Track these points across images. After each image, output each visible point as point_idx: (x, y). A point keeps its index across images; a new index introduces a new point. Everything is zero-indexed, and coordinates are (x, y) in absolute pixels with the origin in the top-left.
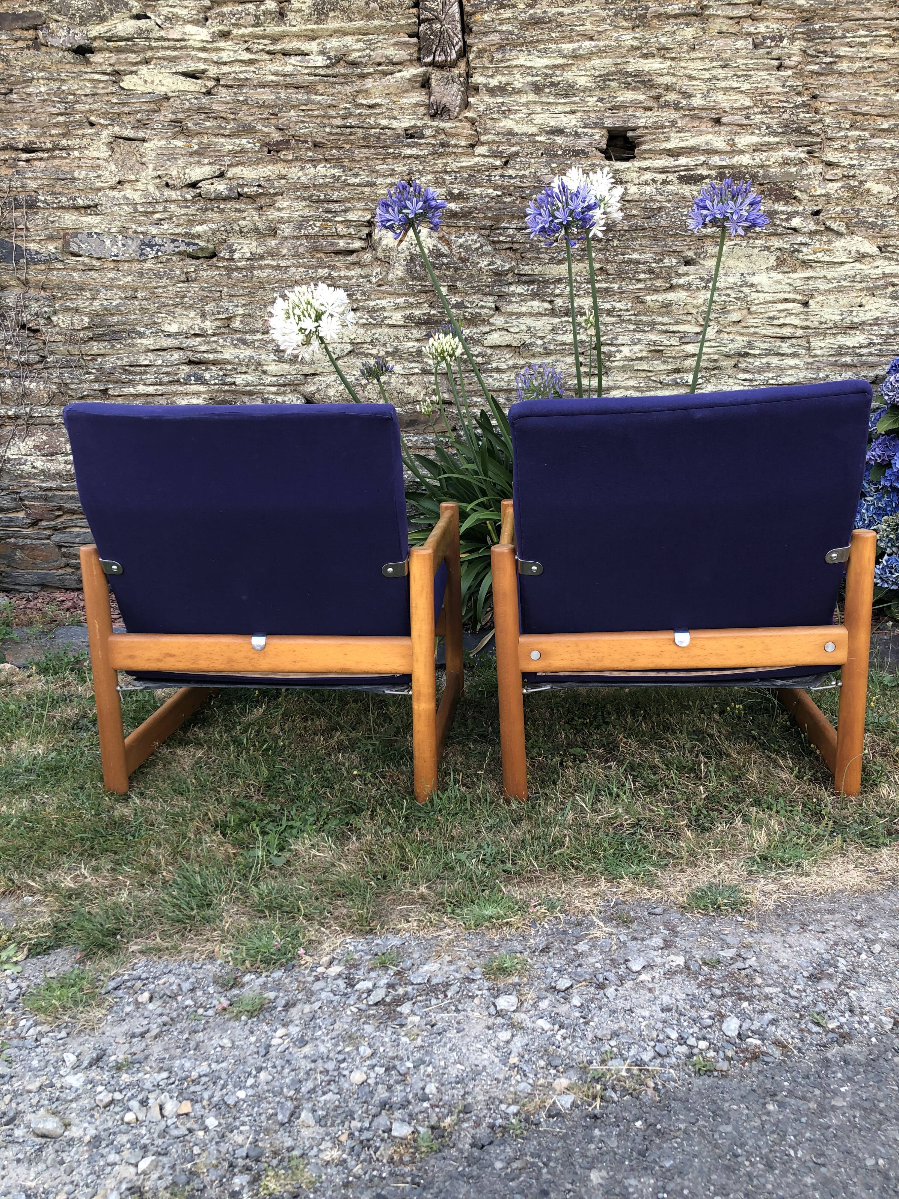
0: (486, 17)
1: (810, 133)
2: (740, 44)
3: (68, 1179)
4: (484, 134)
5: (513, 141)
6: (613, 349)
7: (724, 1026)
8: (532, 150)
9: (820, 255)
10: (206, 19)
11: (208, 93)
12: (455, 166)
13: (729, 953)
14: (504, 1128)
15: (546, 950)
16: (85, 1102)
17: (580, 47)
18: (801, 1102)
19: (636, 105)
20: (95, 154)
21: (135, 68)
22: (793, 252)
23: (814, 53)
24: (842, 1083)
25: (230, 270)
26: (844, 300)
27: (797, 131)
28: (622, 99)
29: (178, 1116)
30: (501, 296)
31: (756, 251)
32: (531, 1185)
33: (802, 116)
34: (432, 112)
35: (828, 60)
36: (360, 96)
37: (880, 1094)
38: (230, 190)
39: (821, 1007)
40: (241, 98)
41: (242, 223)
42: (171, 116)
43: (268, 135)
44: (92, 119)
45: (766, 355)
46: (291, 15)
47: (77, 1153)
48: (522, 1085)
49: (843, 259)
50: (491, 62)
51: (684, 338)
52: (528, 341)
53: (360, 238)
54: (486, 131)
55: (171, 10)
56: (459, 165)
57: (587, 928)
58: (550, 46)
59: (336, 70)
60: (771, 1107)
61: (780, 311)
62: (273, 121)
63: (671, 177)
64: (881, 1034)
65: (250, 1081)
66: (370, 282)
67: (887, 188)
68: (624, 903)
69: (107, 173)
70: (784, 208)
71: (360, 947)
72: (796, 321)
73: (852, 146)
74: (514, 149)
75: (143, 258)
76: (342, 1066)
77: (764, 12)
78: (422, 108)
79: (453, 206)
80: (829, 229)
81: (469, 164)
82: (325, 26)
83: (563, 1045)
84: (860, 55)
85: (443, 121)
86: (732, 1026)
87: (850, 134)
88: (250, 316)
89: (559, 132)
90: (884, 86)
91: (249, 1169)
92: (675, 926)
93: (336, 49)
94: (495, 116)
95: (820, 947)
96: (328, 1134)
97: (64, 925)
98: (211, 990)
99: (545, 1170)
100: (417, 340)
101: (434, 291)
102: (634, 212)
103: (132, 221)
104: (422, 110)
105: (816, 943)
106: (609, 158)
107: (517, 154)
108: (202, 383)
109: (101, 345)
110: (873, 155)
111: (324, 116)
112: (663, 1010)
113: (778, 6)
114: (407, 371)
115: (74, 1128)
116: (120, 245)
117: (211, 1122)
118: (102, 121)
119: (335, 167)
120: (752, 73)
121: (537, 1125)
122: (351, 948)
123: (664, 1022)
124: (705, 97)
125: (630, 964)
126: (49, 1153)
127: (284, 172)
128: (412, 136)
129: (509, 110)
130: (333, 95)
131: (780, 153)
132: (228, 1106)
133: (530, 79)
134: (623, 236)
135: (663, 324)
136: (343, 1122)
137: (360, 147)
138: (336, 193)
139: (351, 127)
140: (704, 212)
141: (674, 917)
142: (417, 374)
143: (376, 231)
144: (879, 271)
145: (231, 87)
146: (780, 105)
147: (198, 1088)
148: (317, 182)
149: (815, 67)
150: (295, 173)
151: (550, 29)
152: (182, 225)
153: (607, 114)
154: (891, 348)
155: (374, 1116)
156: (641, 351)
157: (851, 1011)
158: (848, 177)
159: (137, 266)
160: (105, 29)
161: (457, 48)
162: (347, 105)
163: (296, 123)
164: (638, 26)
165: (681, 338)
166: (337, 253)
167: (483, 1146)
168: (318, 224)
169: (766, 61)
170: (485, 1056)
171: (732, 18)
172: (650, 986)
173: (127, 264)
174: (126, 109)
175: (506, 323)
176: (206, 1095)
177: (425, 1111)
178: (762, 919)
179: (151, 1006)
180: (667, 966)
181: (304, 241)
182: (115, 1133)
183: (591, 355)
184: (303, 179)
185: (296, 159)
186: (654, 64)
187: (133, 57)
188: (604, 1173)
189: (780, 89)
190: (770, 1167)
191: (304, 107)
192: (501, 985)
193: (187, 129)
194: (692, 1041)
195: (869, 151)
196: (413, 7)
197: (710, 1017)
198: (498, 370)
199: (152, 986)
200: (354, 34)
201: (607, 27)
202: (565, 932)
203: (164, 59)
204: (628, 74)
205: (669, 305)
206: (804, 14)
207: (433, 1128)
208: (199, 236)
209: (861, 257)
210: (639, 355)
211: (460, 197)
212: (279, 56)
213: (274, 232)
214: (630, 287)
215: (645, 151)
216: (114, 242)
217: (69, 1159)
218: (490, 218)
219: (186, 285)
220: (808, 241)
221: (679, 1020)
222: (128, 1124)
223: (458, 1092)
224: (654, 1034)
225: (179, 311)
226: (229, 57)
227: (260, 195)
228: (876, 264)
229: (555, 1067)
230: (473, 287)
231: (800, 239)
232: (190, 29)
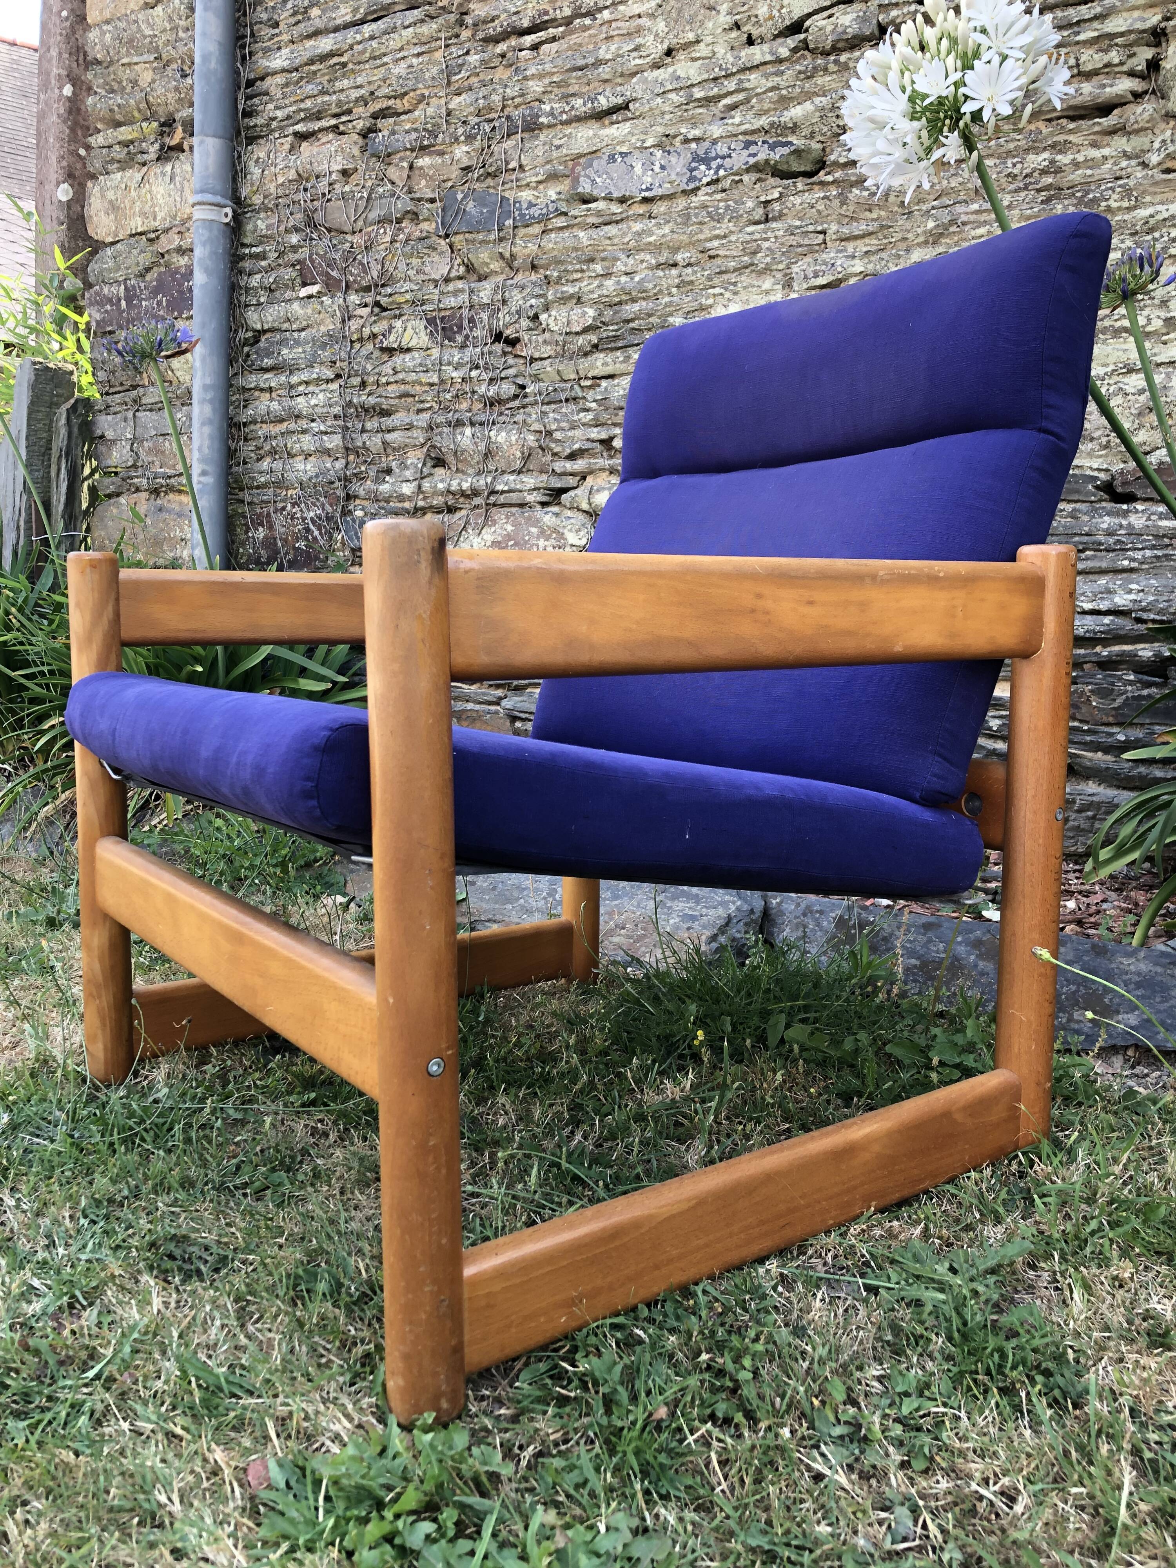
20: (636, 9)
25: (845, 185)
38: (865, 19)
53: (1132, 74)
66: (1144, 165)
69: (651, 39)
75: (692, 187)
103: (682, 120)
109: (610, 358)
116: (657, 169)
143: (1171, 50)
152: (765, 112)
159: (681, 204)
166: (1075, 113)
173: (665, 203)
208: (794, 128)
216: (649, 165)
219: (762, 227)
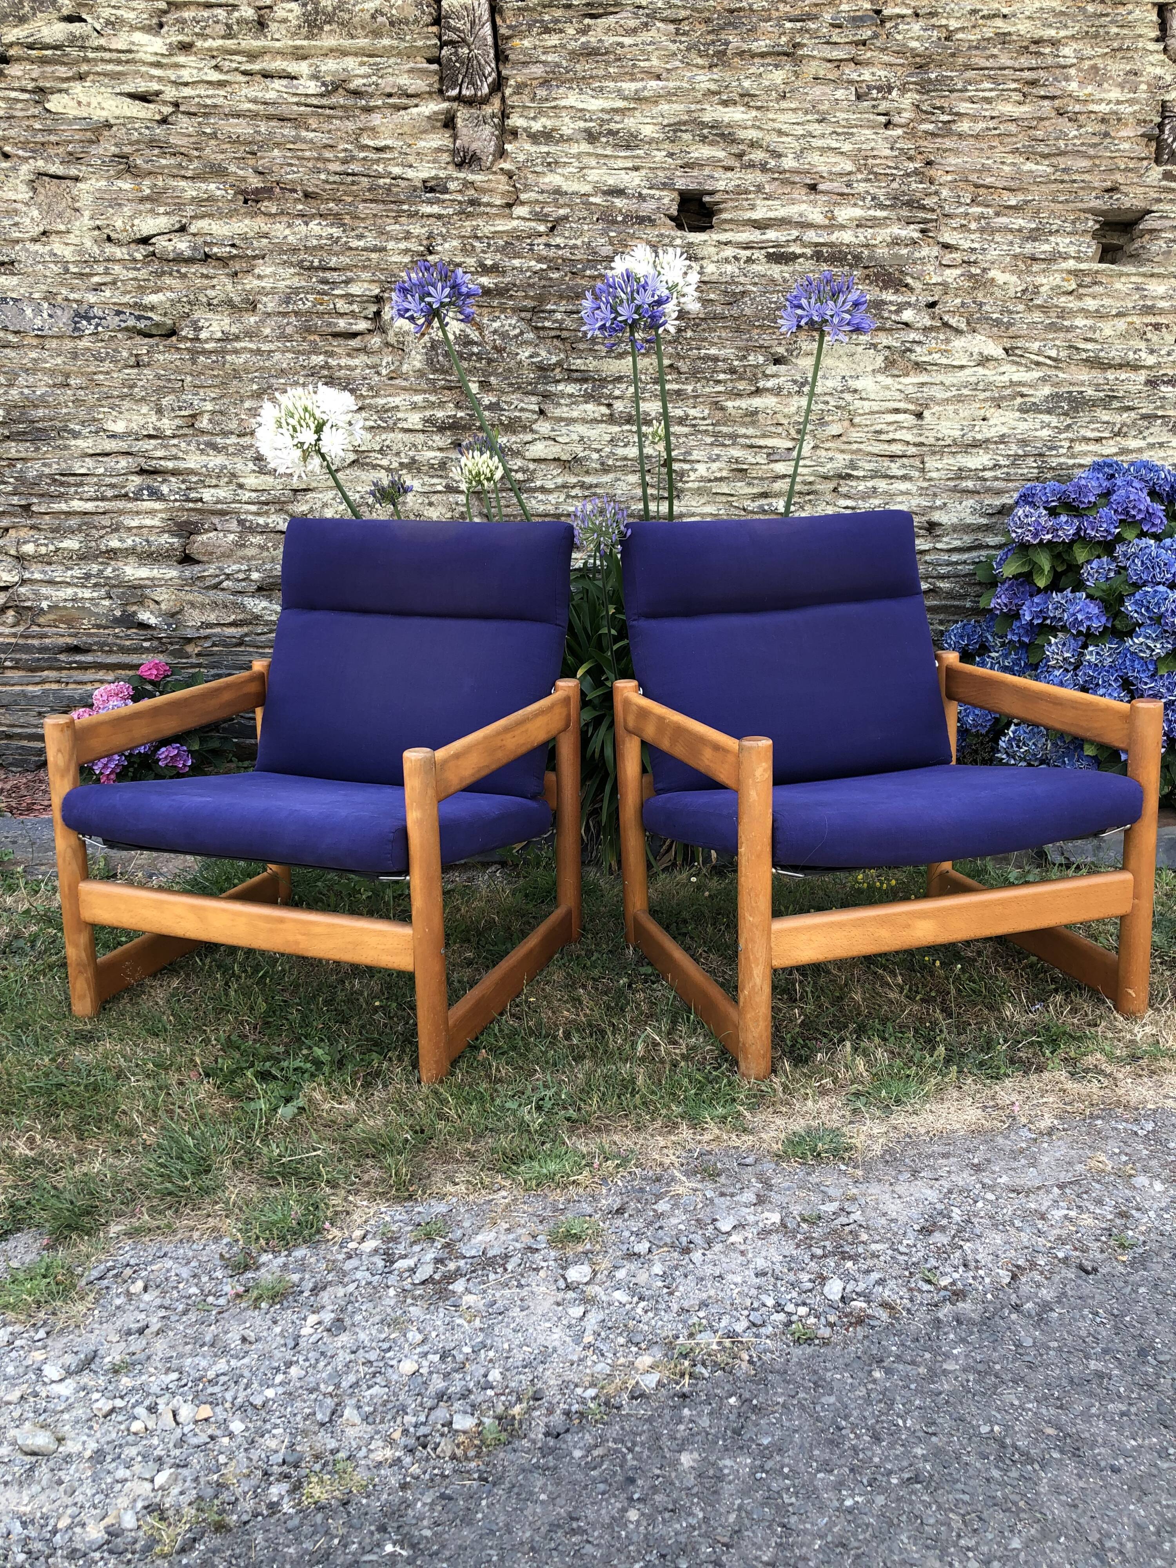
0: (526, 43)
1: (923, 208)
2: (840, 94)
3: (70, 1501)
4: (525, 191)
5: (561, 201)
6: (686, 466)
7: (826, 1290)
8: (585, 213)
9: (936, 356)
10: (161, 25)
11: (164, 121)
12: (487, 230)
13: (830, 1207)
14: (582, 1415)
15: (620, 1211)
16: (80, 1412)
17: (645, 88)
18: (909, 1367)
19: (714, 162)
20: (12, 195)
21: (65, 86)
22: (905, 352)
23: (930, 109)
24: (955, 1344)
25: (194, 353)
26: (965, 411)
27: (909, 204)
28: (696, 155)
29: (196, 1422)
30: (546, 396)
31: (860, 349)
32: (615, 1473)
33: (914, 186)
34: (458, 160)
35: (946, 118)
36: (365, 135)
37: (995, 1354)
38: (195, 249)
39: (933, 1262)
40: (208, 131)
41: (211, 293)
42: (114, 150)
43: (244, 179)
44: (7, 149)
45: (872, 477)
46: (273, 26)
47: (77, 1471)
48: (600, 1367)
49: (964, 363)
50: (533, 100)
51: (773, 455)
52: (581, 455)
53: (366, 318)
54: (527, 188)
55: (114, 11)
56: (493, 229)
57: (668, 1184)
58: (607, 84)
59: (332, 100)
60: (877, 1374)
61: (889, 424)
62: (250, 162)
63: (757, 254)
64: (998, 1288)
65: (279, 1378)
66: (378, 373)
67: (1014, 279)
68: (710, 1153)
69: (28, 221)
70: (893, 298)
71: (397, 1217)
72: (909, 437)
73: (973, 226)
74: (562, 212)
75: (77, 334)
76: (388, 1355)
77: (869, 54)
78: (445, 155)
79: (485, 281)
80: (946, 325)
81: (506, 228)
82: (318, 43)
83: (645, 1319)
84: (984, 113)
85: (473, 172)
86: (834, 1289)
87: (970, 211)
88: (221, 413)
89: (619, 192)
90: (1013, 153)
91: (287, 1476)
92: (769, 1178)
93: (334, 73)
94: (538, 169)
95: (932, 1195)
96: (377, 1432)
97: (23, 1203)
98: (219, 1274)
99: (630, 1456)
100: (440, 449)
101: (461, 388)
102: (712, 296)
103: (61, 284)
104: (445, 157)
105: (929, 1192)
106: (680, 227)
107: (566, 218)
108: (158, 499)
109: (22, 447)
110: (998, 237)
111: (318, 159)
112: (757, 1275)
113: (886, 49)
114: (427, 489)
115: (69, 1443)
116: (45, 315)
117: (237, 1426)
118: (21, 153)
119: (332, 225)
120: (855, 130)
121: (618, 1408)
122: (388, 1219)
123: (759, 1288)
124: (798, 157)
125: (718, 1224)
126: (43, 1472)
127: (265, 229)
128: (432, 190)
129: (556, 163)
130: (329, 132)
131: (888, 231)
132: (255, 1407)
133: (582, 124)
134: (698, 325)
135: (747, 437)
136: (394, 1418)
137: (365, 201)
138: (334, 259)
139: (353, 174)
140: (799, 312)
141: (768, 1167)
142: (440, 492)
143: (387, 309)
144: (1005, 378)
145: (195, 114)
146: (888, 171)
147: (216, 1389)
148: (309, 244)
149: (931, 127)
150: (280, 230)
151: (608, 63)
152: (130, 292)
153: (678, 173)
154: (1020, 471)
155: (430, 1409)
156: (721, 470)
157: (965, 1265)
158: (969, 263)
159: (68, 344)
160: (25, 33)
161: (490, 80)
162: (349, 147)
163: (281, 166)
164: (716, 65)
165: (769, 455)
166: (335, 335)
167: (558, 1435)
168: (311, 297)
169: (872, 117)
170: (556, 1336)
171: (830, 61)
172: (742, 1248)
173: (55, 341)
174: (53, 138)
175: (553, 430)
176: (229, 1396)
177: (490, 1400)
178: (868, 1166)
179: (146, 1297)
180: (761, 1224)
181: (293, 319)
182: (121, 1446)
183: (659, 474)
184: (291, 239)
185: (282, 213)
186: (735, 114)
187: (62, 71)
188: (696, 1455)
189: (888, 152)
190: (877, 1438)
191: (291, 146)
192: (570, 1254)
193: (135, 167)
194: (790, 1308)
195: (992, 233)
196: (432, 25)
197: (810, 1280)
198: (543, 490)
199: (144, 1274)
200: (356, 55)
201: (678, 64)
202: (642, 1190)
203: (105, 75)
204: (704, 125)
205: (755, 413)
206: (918, 59)
207: (500, 1418)
208: (153, 308)
209: (984, 361)
210: (718, 475)
211: (494, 269)
212: (258, 78)
213: (253, 306)
214: (707, 390)
215: (726, 221)
216: (38, 311)
217: (68, 1478)
218: (532, 298)
219: (135, 371)
220: (922, 338)
221: (775, 1285)
222: (135, 1434)
223: (525, 1378)
224: (748, 1302)
225: (126, 404)
226: (192, 76)
227: (234, 257)
228: (1002, 369)
229: (637, 1344)
230: (511, 385)
231: (913, 336)
232: (139, 37)
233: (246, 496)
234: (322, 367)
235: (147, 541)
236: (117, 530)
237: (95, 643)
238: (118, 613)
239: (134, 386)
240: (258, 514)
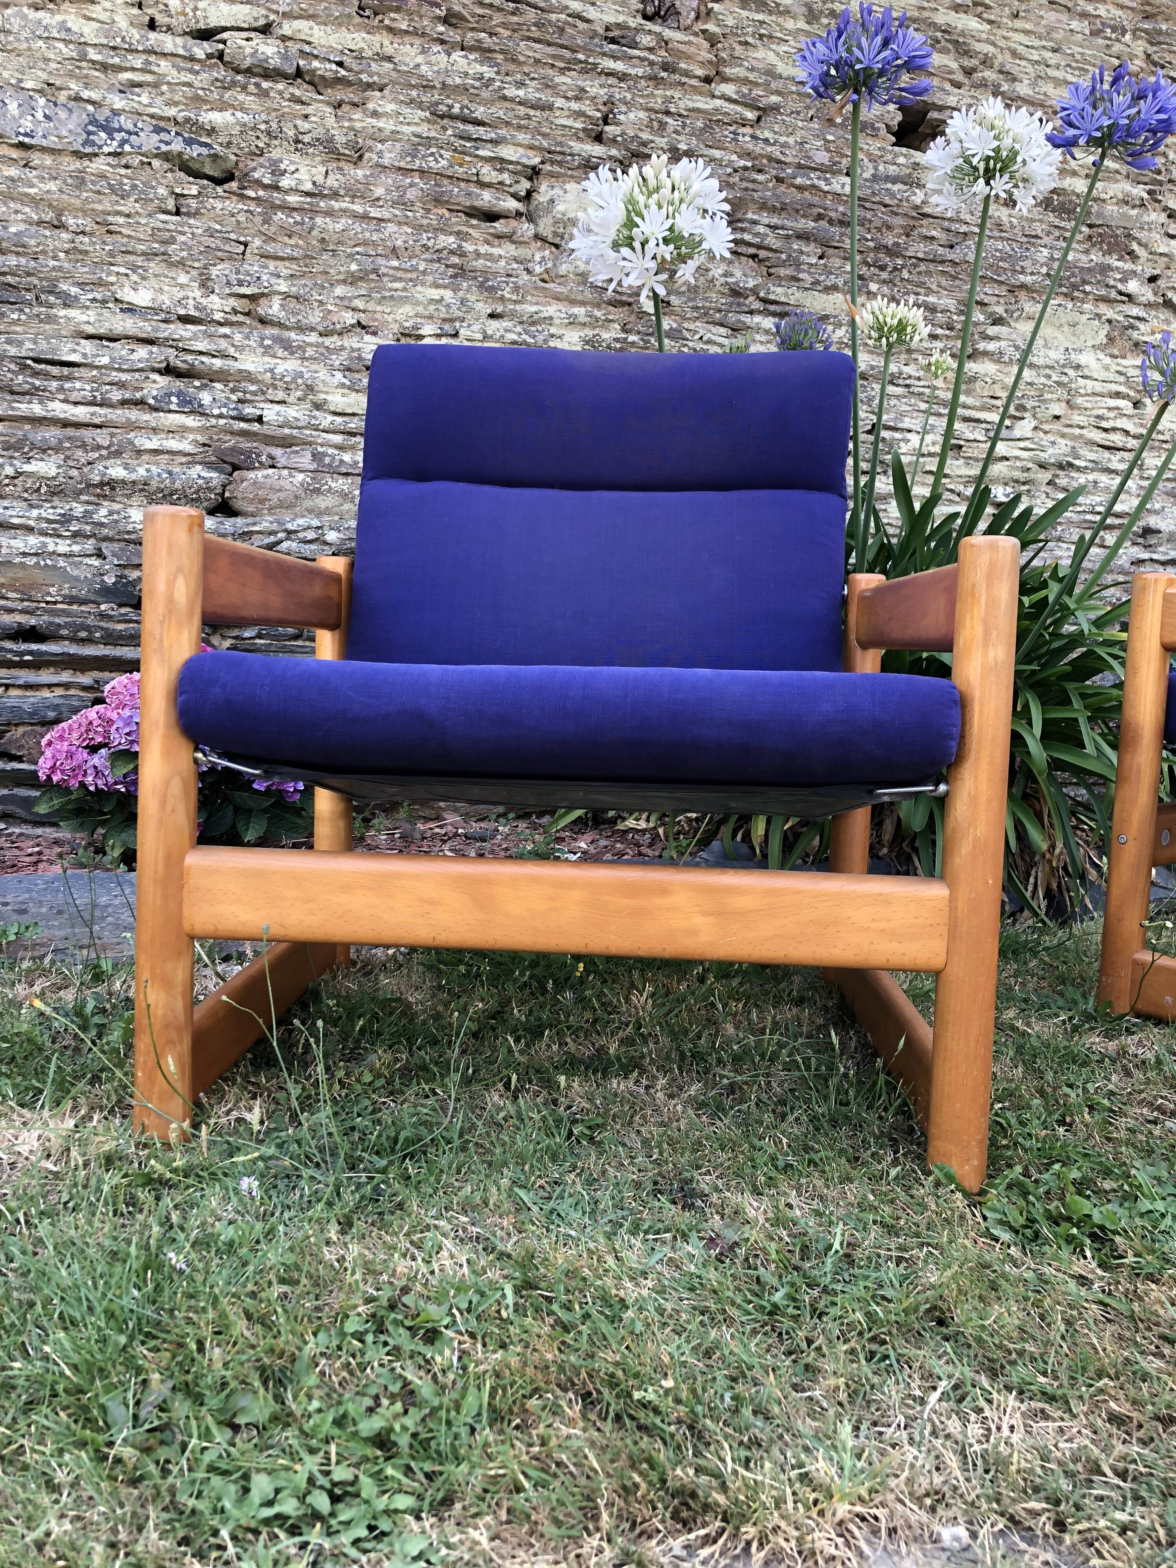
2: (1075, 24)
4: (730, 65)
5: (773, 85)
6: (897, 435)
8: (799, 106)
9: (1159, 337)
12: (683, 105)
19: (945, 74)
22: (1126, 328)
23: (1160, 61)
25: (269, 207)
31: (1083, 319)
34: (650, 10)
38: (285, 57)
41: (304, 125)
45: (1093, 470)
53: (516, 197)
54: (736, 60)
56: (691, 105)
61: (1109, 409)
66: (528, 271)
70: (1118, 264)
72: (1128, 426)
74: (774, 99)
75: (88, 150)
80: (1168, 303)
81: (706, 107)
85: (669, 28)
94: (750, 40)
102: (934, 233)
103: (71, 75)
107: (775, 108)
108: (194, 412)
116: (40, 116)
119: (482, 62)
124: (1033, 84)
127: (389, 50)
128: (613, 41)
129: (770, 36)
131: (1120, 186)
134: (915, 266)
135: (965, 407)
137: (529, 38)
138: (482, 109)
143: (543, 188)
148: (449, 81)
150: (410, 55)
152: (176, 104)
156: (934, 444)
159: (72, 164)
165: (987, 431)
166: (475, 211)
168: (447, 154)
169: (1107, 55)
173: (50, 157)
181: (418, 180)
184: (424, 69)
185: (415, 32)
186: (968, 23)
204: (936, 26)
206: (1147, 8)
208: (212, 131)
213: (361, 154)
216: (27, 109)
219: (175, 218)
220: (1145, 315)
225: (154, 267)
227: (339, 81)
231: (1135, 311)
233: (327, 420)
234: (452, 252)
235: (170, 473)
236: (118, 454)
237: (67, 625)
238: (110, 580)
239: (172, 241)
240: (340, 448)
